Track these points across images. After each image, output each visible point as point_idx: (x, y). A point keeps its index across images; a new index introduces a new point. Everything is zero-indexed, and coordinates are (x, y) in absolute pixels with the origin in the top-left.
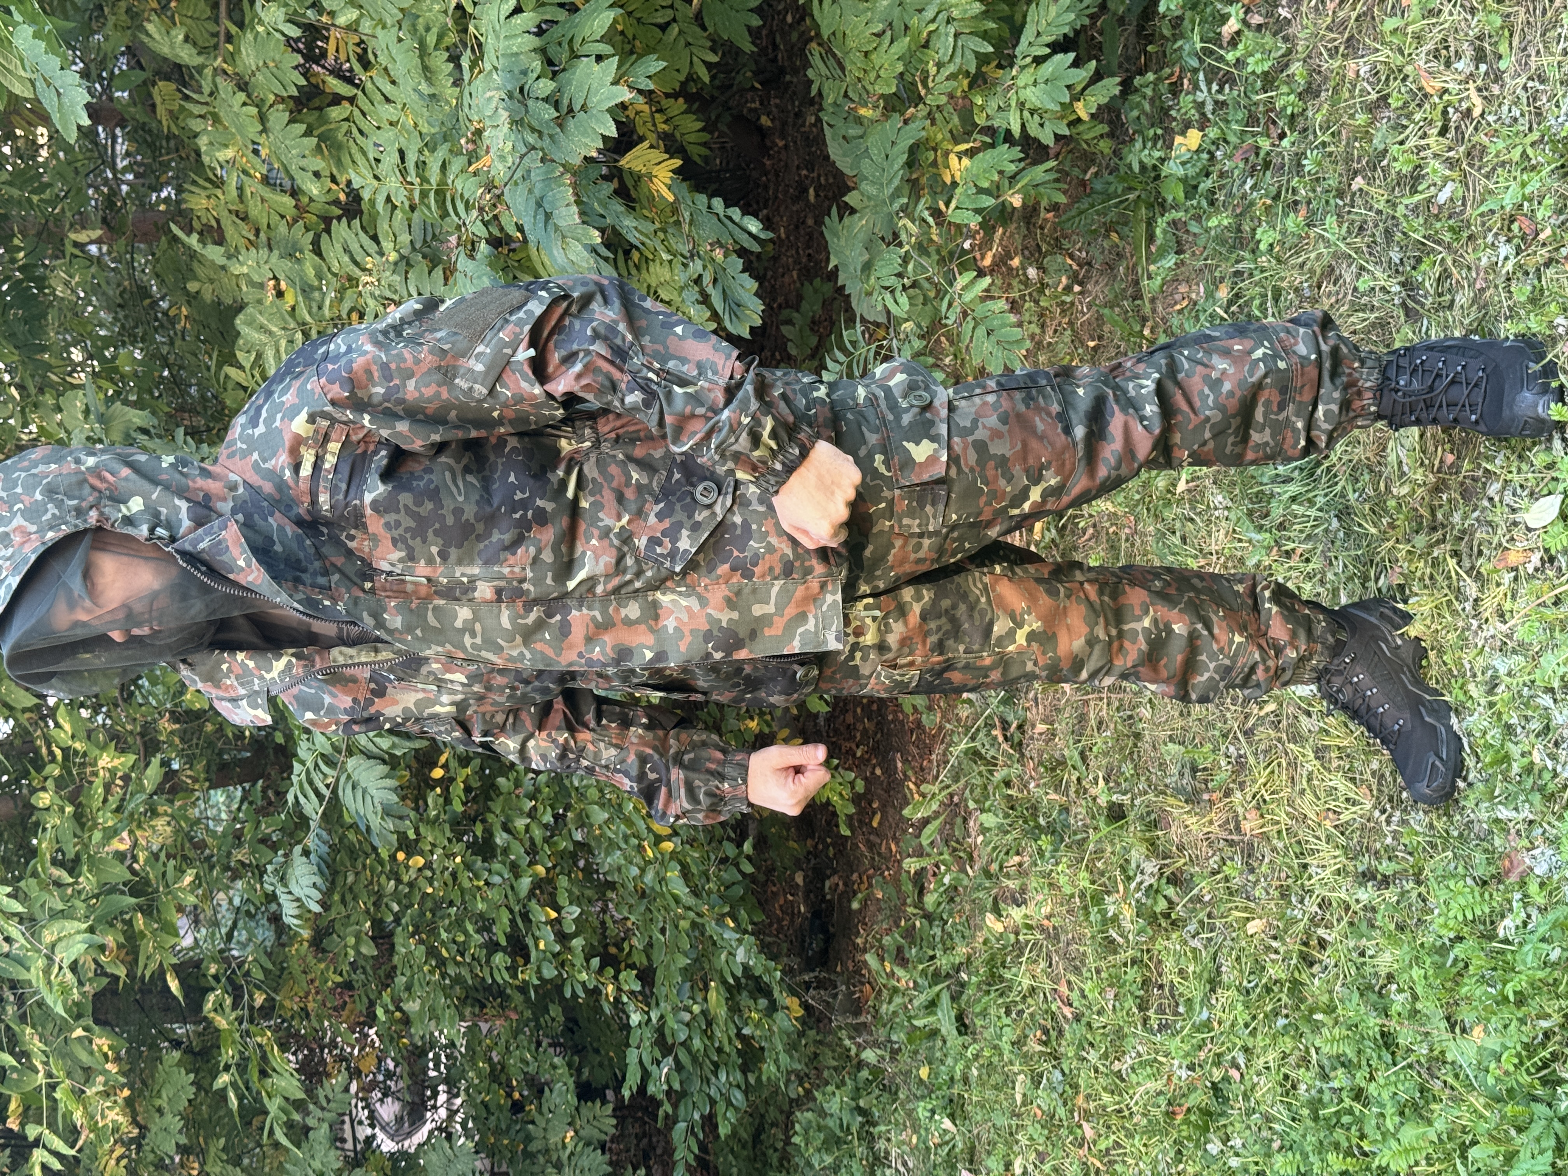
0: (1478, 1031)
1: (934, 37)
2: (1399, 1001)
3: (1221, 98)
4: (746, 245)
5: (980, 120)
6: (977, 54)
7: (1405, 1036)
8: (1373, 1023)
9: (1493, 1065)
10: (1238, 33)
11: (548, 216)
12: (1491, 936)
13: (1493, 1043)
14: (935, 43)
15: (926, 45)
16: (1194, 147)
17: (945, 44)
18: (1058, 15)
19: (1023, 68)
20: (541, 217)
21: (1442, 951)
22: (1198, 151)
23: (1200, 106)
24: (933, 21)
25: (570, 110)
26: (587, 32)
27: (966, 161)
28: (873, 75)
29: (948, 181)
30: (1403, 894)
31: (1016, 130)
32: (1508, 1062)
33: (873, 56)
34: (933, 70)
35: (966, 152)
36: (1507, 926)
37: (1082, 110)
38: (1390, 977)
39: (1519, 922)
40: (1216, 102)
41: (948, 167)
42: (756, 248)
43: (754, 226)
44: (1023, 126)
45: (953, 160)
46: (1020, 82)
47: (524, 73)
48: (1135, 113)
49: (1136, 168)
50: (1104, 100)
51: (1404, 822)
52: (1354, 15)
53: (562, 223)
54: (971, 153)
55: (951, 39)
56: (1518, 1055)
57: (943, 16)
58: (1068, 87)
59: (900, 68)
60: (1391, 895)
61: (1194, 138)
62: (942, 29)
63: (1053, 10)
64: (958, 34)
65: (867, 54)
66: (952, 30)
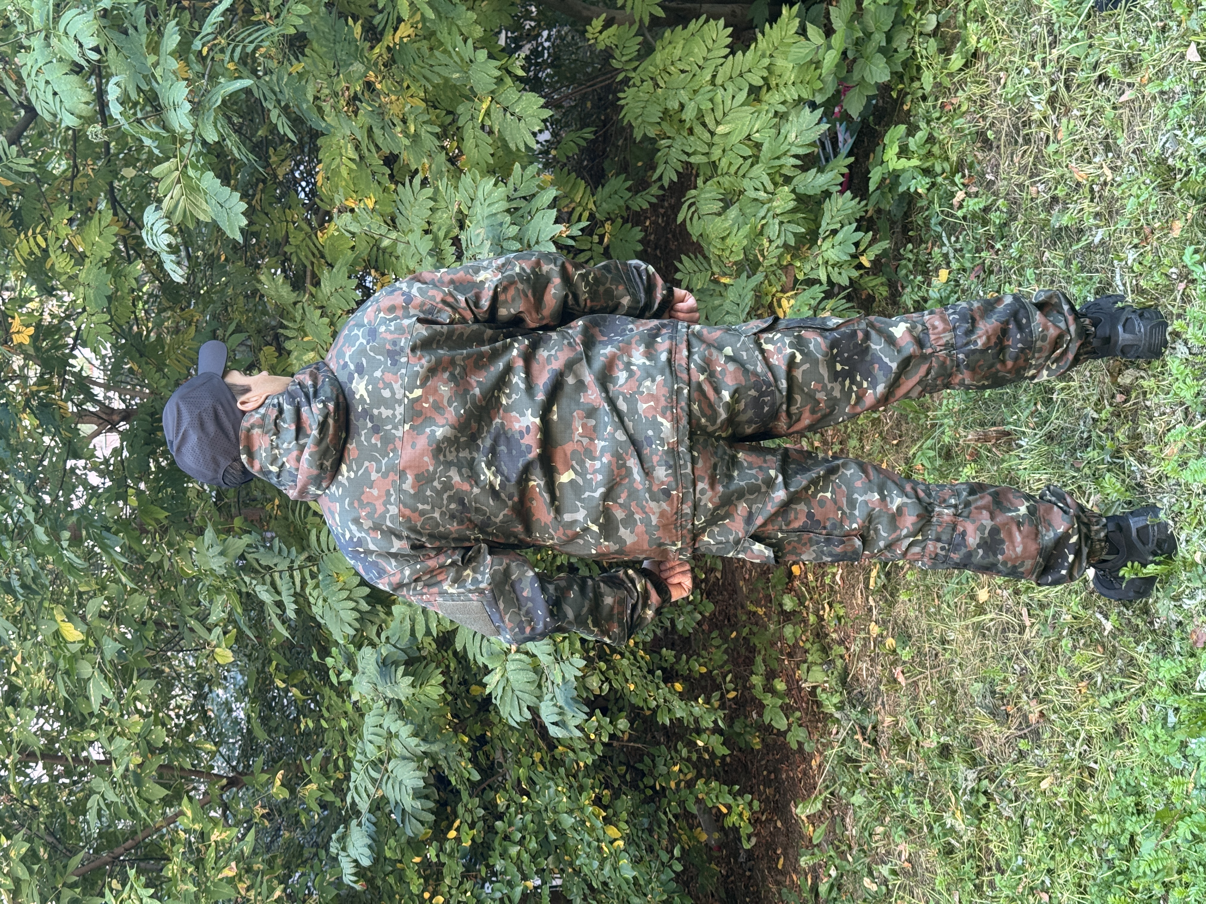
1: (765, 228)
3: (958, 246)
5: (801, 277)
6: (795, 234)
10: (964, 201)
14: (767, 230)
15: (761, 233)
16: (945, 280)
17: (773, 230)
18: (844, 204)
19: (824, 239)
22: (947, 282)
23: (944, 255)
24: (763, 218)
25: (529, 246)
27: (792, 302)
28: (728, 251)
31: (824, 278)
33: (728, 240)
34: (767, 244)
35: (792, 296)
40: (956, 250)
41: (780, 306)
44: (828, 277)
45: (784, 302)
46: (824, 248)
47: (501, 224)
48: (904, 272)
50: (879, 253)
54: (795, 297)
55: (777, 227)
57: (771, 214)
58: (854, 244)
59: (745, 242)
61: (943, 275)
62: (771, 222)
63: (840, 201)
64: (781, 223)
65: (723, 239)
66: (777, 221)
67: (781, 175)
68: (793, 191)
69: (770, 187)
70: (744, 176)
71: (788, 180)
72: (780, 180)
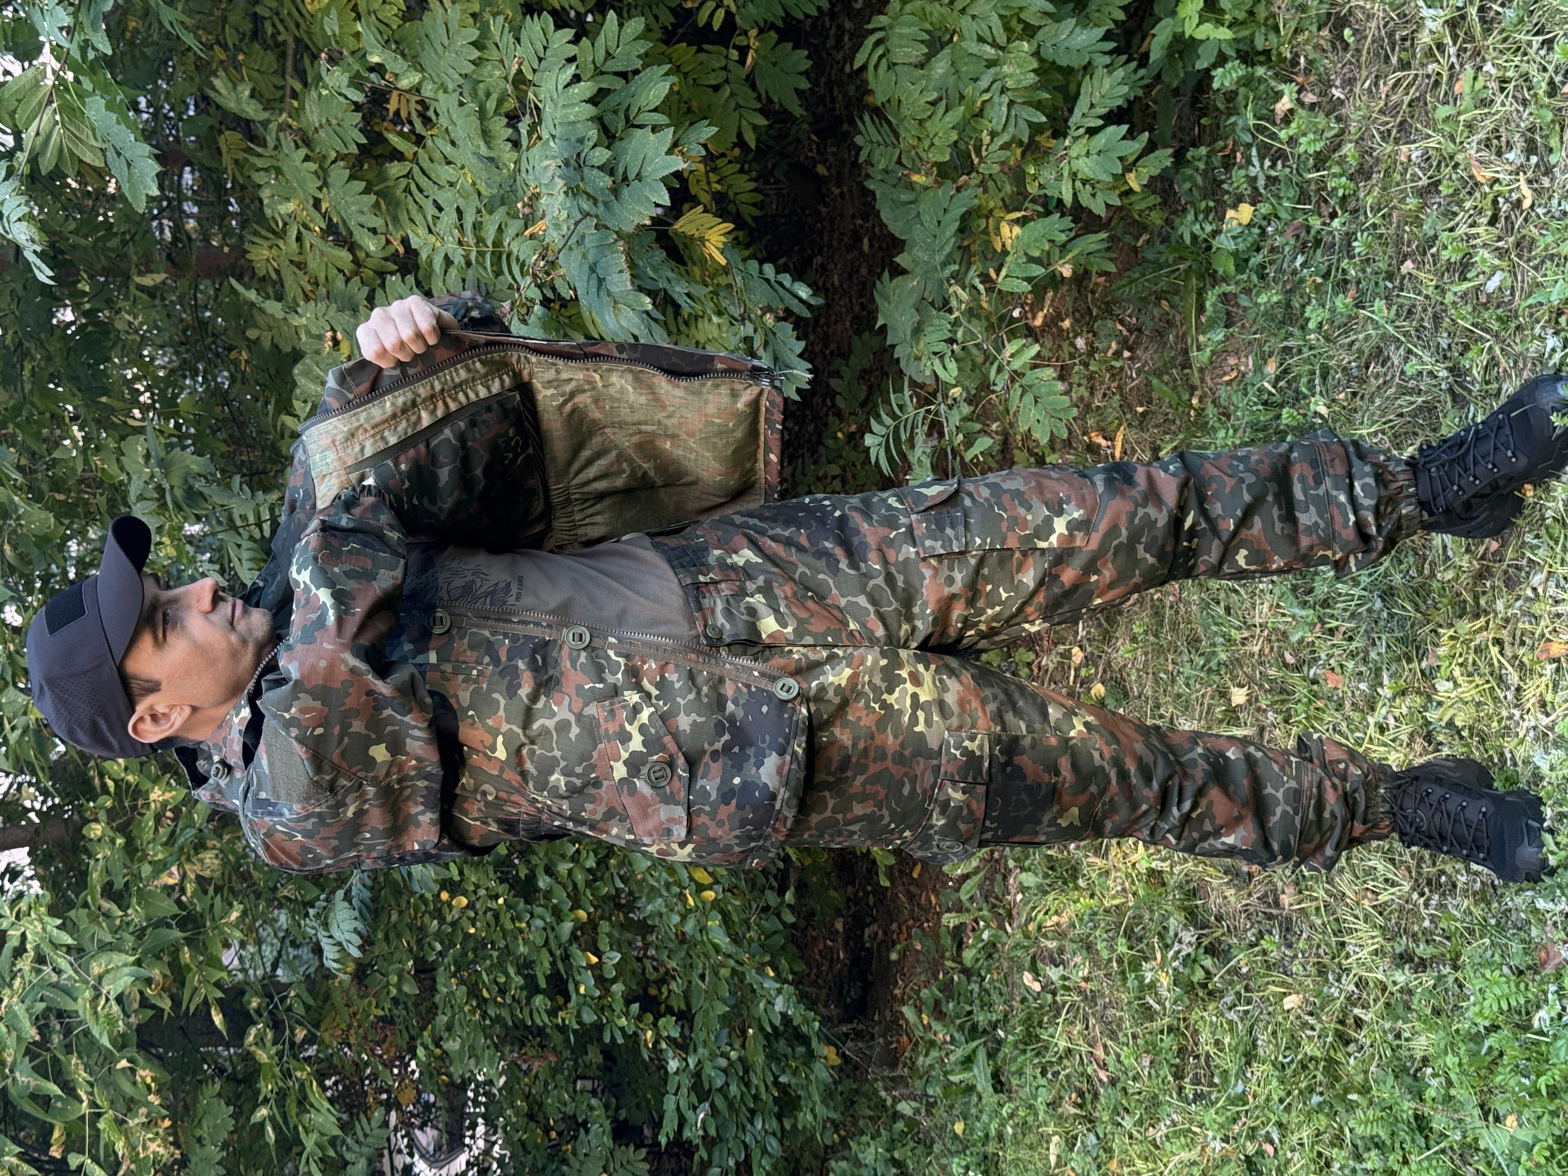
0: (1511, 1120)
1: (988, 106)
2: (1434, 1087)
3: (1273, 173)
4: (796, 310)
5: (1032, 189)
6: (1030, 124)
7: (1439, 1122)
8: (1407, 1107)
9: (1524, 1157)
10: (1291, 111)
11: (601, 281)
12: (1526, 1027)
13: (1525, 1135)
14: (990, 112)
15: (980, 114)
16: (1245, 221)
17: (999, 113)
18: (1112, 88)
19: (1076, 139)
20: (594, 282)
21: (1477, 1038)
22: (1250, 225)
23: (1253, 180)
24: (987, 90)
25: (625, 179)
26: (642, 101)
27: (1017, 230)
28: (926, 143)
29: (999, 248)
30: (1440, 978)
31: (1068, 198)
32: (1539, 1154)
33: (928, 124)
34: (986, 139)
35: (1017, 221)
36: (1542, 1017)
37: (1134, 182)
38: (1425, 1061)
39: (1554, 1014)
40: (1268, 178)
41: (999, 235)
42: (806, 314)
43: (804, 292)
44: (1075, 195)
45: (1005, 229)
46: (1073, 153)
47: (581, 141)
48: (1187, 185)
49: (1187, 239)
50: (1156, 172)
51: (1441, 906)
52: (1407, 99)
53: (614, 289)
54: (1022, 222)
55: (1004, 109)
56: (1550, 1148)
57: (997, 86)
58: (1121, 159)
59: (954, 136)
60: (1428, 979)
61: (1245, 212)
62: (996, 99)
63: (1107, 83)
64: (1011, 103)
65: (921, 122)
66: (1005, 100)
67: (1020, 21)
68: (1036, 54)
69: (1002, 39)
70: (963, 11)
71: (1030, 31)
72: (1019, 28)
